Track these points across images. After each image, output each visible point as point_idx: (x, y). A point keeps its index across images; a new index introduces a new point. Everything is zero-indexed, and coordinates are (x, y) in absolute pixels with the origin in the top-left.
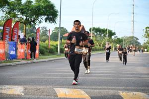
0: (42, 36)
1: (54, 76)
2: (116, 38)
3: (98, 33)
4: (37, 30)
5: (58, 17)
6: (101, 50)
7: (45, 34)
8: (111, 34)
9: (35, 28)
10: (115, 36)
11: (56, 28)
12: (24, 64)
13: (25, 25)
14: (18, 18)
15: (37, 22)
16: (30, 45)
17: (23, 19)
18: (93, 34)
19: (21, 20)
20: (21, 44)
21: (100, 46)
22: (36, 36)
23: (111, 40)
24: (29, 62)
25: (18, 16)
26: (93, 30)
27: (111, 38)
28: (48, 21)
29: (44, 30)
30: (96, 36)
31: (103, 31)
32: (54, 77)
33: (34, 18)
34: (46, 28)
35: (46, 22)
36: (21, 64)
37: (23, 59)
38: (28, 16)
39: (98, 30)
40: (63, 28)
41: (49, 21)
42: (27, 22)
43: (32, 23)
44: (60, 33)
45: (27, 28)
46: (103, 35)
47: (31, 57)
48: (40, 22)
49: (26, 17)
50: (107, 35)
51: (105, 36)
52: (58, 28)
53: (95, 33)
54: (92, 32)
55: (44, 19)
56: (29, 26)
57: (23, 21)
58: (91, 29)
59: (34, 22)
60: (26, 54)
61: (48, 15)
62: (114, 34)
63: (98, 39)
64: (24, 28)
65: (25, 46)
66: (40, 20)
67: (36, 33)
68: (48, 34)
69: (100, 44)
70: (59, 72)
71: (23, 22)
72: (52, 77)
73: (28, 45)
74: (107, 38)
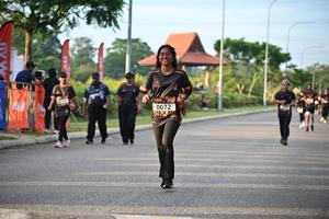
0: (79, 64)
1: (116, 179)
2: (292, 70)
3: (240, 54)
4: (62, 47)
5: (125, 8)
6: (247, 104)
7: (85, 58)
8: (278, 57)
9: (58, 41)
10: (289, 63)
11: (119, 40)
12: (26, 145)
13: (30, 32)
14: (9, 12)
15: (64, 23)
16: (43, 90)
17: (23, 14)
18: (227, 57)
19: (16, 19)
20: (19, 87)
21: (245, 92)
22: (62, 64)
23: (276, 77)
24: (42, 138)
25: (9, 7)
26: (225, 48)
27: (278, 68)
28: (94, 21)
29: (84, 46)
30: (233, 64)
31: (255, 50)
32: (115, 184)
33: (55, 13)
34: (88, 41)
35: (89, 22)
36: (18, 146)
37: (24, 131)
38: (37, 8)
39: (238, 47)
40: (137, 41)
41: (99, 22)
42: (34, 25)
43: (49, 27)
44: (131, 57)
45: (35, 41)
46: (253, 61)
47: (47, 127)
48: (72, 25)
49: (33, 9)
50: (266, 61)
51: (259, 63)
52: (125, 41)
53: (232, 56)
54: (222, 51)
55: (82, 15)
56: (40, 35)
57: (24, 20)
58: (218, 43)
59: (54, 23)
60: (32, 116)
61: (94, 5)
62: (287, 57)
63: (239, 73)
64: (27, 42)
65: (29, 95)
66: (71, 17)
67: (60, 56)
68: (96, 60)
69: (247, 86)
70: (128, 169)
71: (22, 25)
72: (107, 184)
73: (40, 92)
74: (266, 69)
